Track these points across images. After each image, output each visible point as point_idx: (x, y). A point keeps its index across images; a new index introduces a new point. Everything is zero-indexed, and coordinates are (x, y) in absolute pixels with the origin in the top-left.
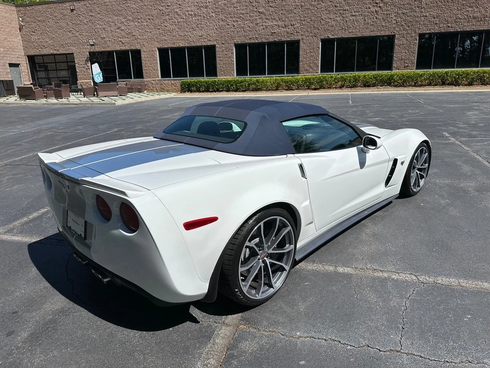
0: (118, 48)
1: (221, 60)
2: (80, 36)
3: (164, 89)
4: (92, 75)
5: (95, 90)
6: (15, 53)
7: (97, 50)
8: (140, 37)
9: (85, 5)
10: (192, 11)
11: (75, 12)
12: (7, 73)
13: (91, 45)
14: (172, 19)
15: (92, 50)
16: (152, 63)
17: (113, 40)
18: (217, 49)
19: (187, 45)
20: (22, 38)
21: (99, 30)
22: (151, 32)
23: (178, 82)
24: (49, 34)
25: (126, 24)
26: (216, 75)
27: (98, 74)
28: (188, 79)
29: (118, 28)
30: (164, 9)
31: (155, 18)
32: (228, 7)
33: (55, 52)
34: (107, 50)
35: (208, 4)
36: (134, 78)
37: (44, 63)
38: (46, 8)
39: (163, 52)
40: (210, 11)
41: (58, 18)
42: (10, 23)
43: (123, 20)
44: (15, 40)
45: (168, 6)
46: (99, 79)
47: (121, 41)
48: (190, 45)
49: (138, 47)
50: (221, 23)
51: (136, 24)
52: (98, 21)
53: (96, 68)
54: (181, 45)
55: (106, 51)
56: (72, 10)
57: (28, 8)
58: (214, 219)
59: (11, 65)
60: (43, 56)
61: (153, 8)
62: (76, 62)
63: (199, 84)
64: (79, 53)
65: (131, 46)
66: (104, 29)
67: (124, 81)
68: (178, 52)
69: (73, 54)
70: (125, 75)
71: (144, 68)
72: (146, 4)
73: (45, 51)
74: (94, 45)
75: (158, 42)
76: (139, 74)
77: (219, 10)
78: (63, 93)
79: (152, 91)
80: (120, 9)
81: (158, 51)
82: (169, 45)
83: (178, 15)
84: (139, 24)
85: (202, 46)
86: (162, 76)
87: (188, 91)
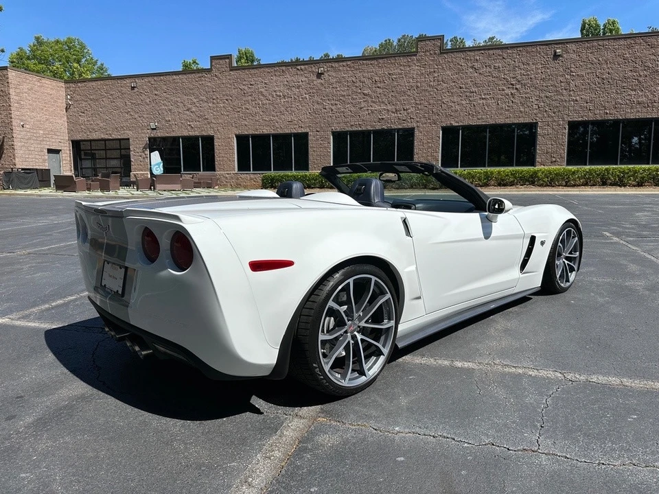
0: (186, 133)
1: (314, 151)
2: (139, 119)
3: (240, 185)
4: (151, 165)
5: (152, 182)
6: (56, 137)
7: (159, 135)
8: (214, 121)
9: (149, 82)
10: (280, 91)
11: (136, 90)
12: (44, 161)
13: (152, 129)
14: (256, 100)
15: (152, 135)
16: (226, 153)
17: (180, 124)
18: (310, 138)
19: (273, 132)
20: (68, 119)
21: (164, 111)
22: (228, 115)
23: (259, 176)
24: (101, 115)
25: (198, 105)
26: (307, 169)
27: (157, 164)
28: (272, 173)
29: (188, 110)
30: (246, 88)
31: (235, 98)
32: (325, 87)
33: (106, 137)
34: (172, 135)
35: (301, 83)
36: (204, 170)
37: (91, 150)
38: (101, 84)
39: (242, 140)
40: (303, 92)
41: (114, 96)
42: (55, 102)
43: (195, 100)
44: (59, 121)
45: (251, 85)
46: (158, 169)
47: (190, 125)
48: (276, 132)
49: (211, 133)
50: (316, 106)
51: (210, 105)
52: (163, 101)
53: (156, 157)
54: (266, 132)
55: (171, 137)
56: (133, 88)
57: (79, 84)
58: (288, 264)
59: (50, 151)
60: (90, 141)
61: (233, 87)
62: (131, 149)
63: (285, 179)
64: (137, 138)
65: (202, 131)
66: (170, 110)
67: (191, 174)
68: (261, 140)
69: (129, 139)
70: (192, 166)
71: (217, 158)
72: (224, 81)
73: (95, 136)
74: (155, 129)
75: (236, 127)
76: (210, 166)
77: (314, 91)
78: (111, 185)
79: (225, 186)
80: (192, 87)
81: (235, 138)
82: (251, 132)
83: (263, 95)
84: (214, 106)
85: (291, 134)
86: (239, 169)
87: (271, 188)
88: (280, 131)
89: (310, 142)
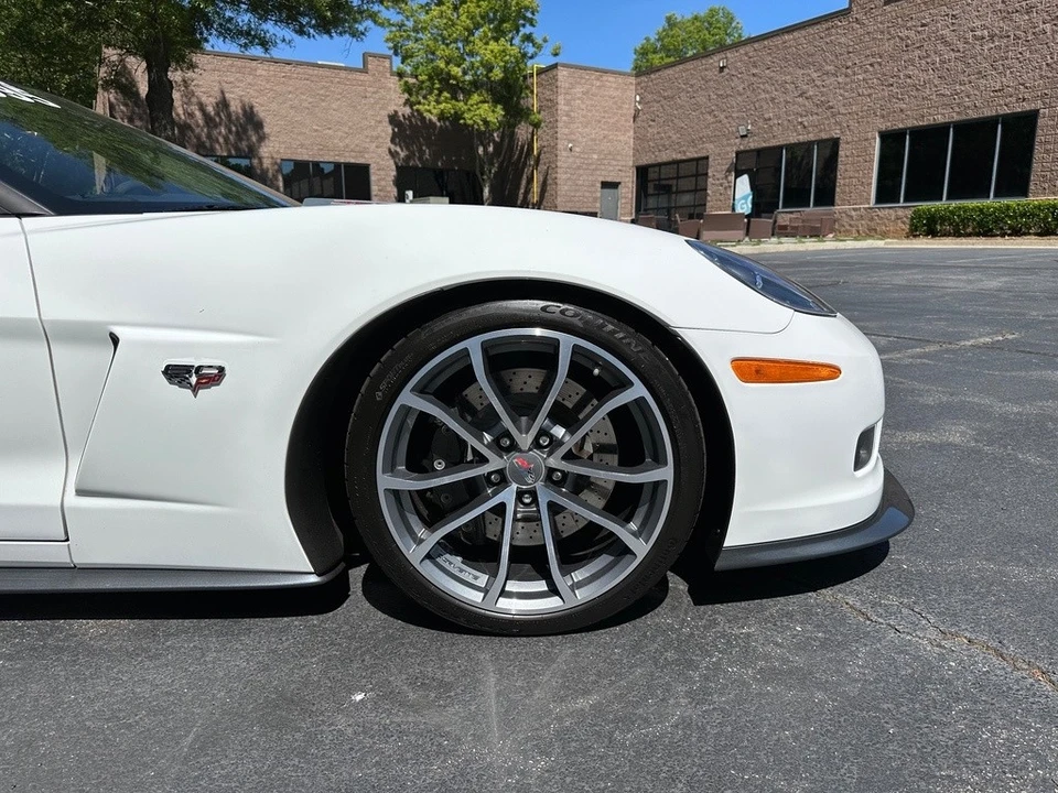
0: (793, 139)
1: (1046, 151)
2: (726, 121)
3: (875, 230)
4: (734, 199)
5: (700, 228)
6: (615, 163)
7: (753, 146)
8: (843, 110)
9: (746, 54)
10: (984, 27)
11: (726, 70)
12: (595, 199)
13: (742, 137)
14: (928, 56)
15: (742, 147)
16: (860, 170)
17: (785, 123)
18: (1040, 122)
19: (956, 118)
20: (635, 133)
21: (763, 104)
22: (870, 95)
23: (902, 211)
24: (676, 121)
25: (819, 83)
26: (1024, 193)
29: (801, 95)
30: (912, 34)
31: (887, 59)
33: (680, 157)
34: (771, 145)
36: (816, 205)
37: (660, 180)
38: (681, 71)
39: (891, 140)
41: (695, 88)
42: (621, 107)
43: (815, 75)
44: (621, 138)
45: (923, 25)
46: (744, 206)
47: (801, 123)
48: (964, 117)
49: (836, 133)
51: (840, 80)
52: (764, 83)
53: (743, 185)
54: (940, 119)
55: (768, 148)
56: (722, 69)
57: (652, 76)
59: (605, 185)
60: (660, 165)
61: (887, 36)
62: (710, 174)
63: (959, 216)
64: (719, 154)
65: (821, 131)
66: (773, 99)
67: (791, 212)
68: (928, 138)
69: (707, 158)
70: (797, 198)
71: (840, 181)
72: (871, 29)
73: (664, 157)
74: (746, 136)
75: (883, 117)
76: (826, 196)
79: (848, 233)
80: (812, 50)
81: (878, 140)
82: (911, 123)
83: (946, 43)
84: (848, 80)
85: (998, 116)
86: (879, 200)
87: (927, 235)
88: (972, 114)
89: (1039, 132)
